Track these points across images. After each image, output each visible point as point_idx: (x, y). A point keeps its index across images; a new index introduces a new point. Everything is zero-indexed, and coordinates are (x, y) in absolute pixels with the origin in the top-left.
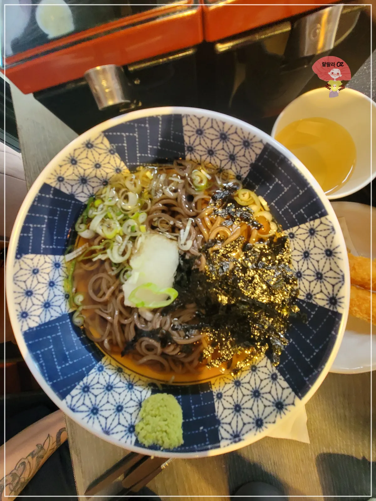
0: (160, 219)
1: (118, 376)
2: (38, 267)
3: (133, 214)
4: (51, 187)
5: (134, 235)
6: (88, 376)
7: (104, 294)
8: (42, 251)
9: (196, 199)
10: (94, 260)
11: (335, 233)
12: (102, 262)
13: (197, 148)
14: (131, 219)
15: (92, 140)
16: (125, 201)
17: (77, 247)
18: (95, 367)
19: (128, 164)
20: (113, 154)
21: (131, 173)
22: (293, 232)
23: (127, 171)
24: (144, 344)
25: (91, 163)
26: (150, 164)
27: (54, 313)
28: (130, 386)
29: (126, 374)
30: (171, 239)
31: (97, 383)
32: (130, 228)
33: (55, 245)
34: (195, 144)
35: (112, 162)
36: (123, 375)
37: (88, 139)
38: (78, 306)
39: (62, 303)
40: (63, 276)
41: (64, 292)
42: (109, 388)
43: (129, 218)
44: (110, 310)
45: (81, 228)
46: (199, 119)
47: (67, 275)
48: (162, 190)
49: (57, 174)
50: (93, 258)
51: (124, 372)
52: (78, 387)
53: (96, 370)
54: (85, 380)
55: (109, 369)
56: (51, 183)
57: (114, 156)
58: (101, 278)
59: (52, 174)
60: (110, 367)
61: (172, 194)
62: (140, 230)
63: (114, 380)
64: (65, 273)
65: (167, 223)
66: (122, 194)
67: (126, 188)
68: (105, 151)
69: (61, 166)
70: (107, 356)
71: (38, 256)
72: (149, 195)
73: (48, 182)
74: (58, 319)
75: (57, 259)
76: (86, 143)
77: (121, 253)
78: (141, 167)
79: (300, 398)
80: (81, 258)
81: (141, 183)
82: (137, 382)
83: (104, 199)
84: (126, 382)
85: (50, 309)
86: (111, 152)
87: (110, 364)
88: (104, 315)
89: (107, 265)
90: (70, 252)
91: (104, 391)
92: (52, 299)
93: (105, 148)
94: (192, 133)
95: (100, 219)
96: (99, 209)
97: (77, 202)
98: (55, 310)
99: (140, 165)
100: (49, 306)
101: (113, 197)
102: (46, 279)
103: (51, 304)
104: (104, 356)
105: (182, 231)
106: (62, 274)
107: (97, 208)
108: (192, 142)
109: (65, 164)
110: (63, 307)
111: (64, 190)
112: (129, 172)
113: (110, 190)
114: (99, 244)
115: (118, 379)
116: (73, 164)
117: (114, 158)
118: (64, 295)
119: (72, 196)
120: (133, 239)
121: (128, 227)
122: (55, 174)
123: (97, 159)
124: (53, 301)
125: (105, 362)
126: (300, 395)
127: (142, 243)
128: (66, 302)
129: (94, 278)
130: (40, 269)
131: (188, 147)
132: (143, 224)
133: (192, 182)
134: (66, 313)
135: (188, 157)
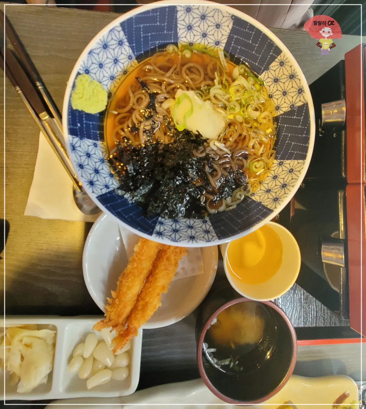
0: (235, 131)
1: (121, 70)
2: (220, 29)
3: (243, 112)
4: (278, 56)
5: (228, 109)
6: (129, 46)
7: (187, 75)
8: (232, 35)
9: (244, 161)
10: (216, 73)
11: (206, 242)
12: (213, 80)
13: (281, 168)
14: (240, 110)
15: (304, 94)
16: (254, 108)
17: (227, 62)
18: (132, 54)
19: (281, 117)
20: (290, 107)
21: (274, 118)
22: (208, 223)
23: (276, 115)
24: (143, 97)
25: (288, 89)
26: (276, 133)
27: (182, 31)
28: (112, 78)
29: (121, 77)
30: (219, 136)
31: (121, 52)
32: (234, 107)
33: (233, 46)
34: (283, 167)
35: (285, 105)
36: (121, 74)
37: (305, 91)
38: (182, 51)
39: (187, 40)
40: (207, 45)
41: (196, 43)
42: (116, 61)
43: (241, 108)
44: (174, 76)
45: (241, 69)
46: (299, 171)
47: (208, 48)
48: (256, 138)
49: (286, 63)
50: (217, 73)
51: (123, 76)
52: (124, 37)
53: (130, 54)
54: (127, 44)
55: (128, 64)
56: (281, 57)
57: (289, 108)
58: (200, 75)
59: (287, 59)
60: (130, 65)
61: (251, 144)
62: (231, 114)
63: (120, 67)
64: (210, 47)
65: (231, 136)
66: (259, 107)
67: (264, 111)
68: (294, 102)
69: (291, 67)
70: (138, 65)
71: (229, 32)
72: (254, 127)
73: (282, 54)
74: (176, 33)
75: (222, 44)
76: (303, 89)
77: (216, 96)
78: (276, 126)
79: (97, 197)
80: (218, 63)
81: (264, 123)
82: (114, 84)
83: (259, 92)
84: (116, 75)
85: (186, 29)
86: (292, 106)
87: (131, 66)
88: (171, 71)
89: (209, 82)
90: (225, 56)
91: (115, 56)
92: (193, 33)
93: (296, 102)
94: (291, 166)
95: (245, 85)
96: (253, 87)
97: (261, 71)
98: (183, 33)
99: (277, 125)
100: (189, 29)
101: (259, 99)
102: (209, 32)
103: (189, 31)
104: (139, 62)
105: (224, 145)
106: (210, 45)
107: (254, 85)
108: (285, 165)
109: (291, 70)
110: (184, 40)
111: (274, 64)
112: (275, 116)
113: (265, 99)
114: (226, 80)
115: (120, 70)
116: (290, 76)
117: (288, 107)
118: (193, 42)
119: (267, 68)
120: (225, 108)
121: (235, 106)
122: (286, 61)
123: (290, 94)
124: (191, 33)
125: (134, 62)
126: (99, 198)
127: (221, 113)
128: (187, 43)
129: (201, 70)
130: (219, 30)
131: (282, 162)
132: (235, 117)
133: (256, 161)
134: (179, 41)
135: (276, 162)
